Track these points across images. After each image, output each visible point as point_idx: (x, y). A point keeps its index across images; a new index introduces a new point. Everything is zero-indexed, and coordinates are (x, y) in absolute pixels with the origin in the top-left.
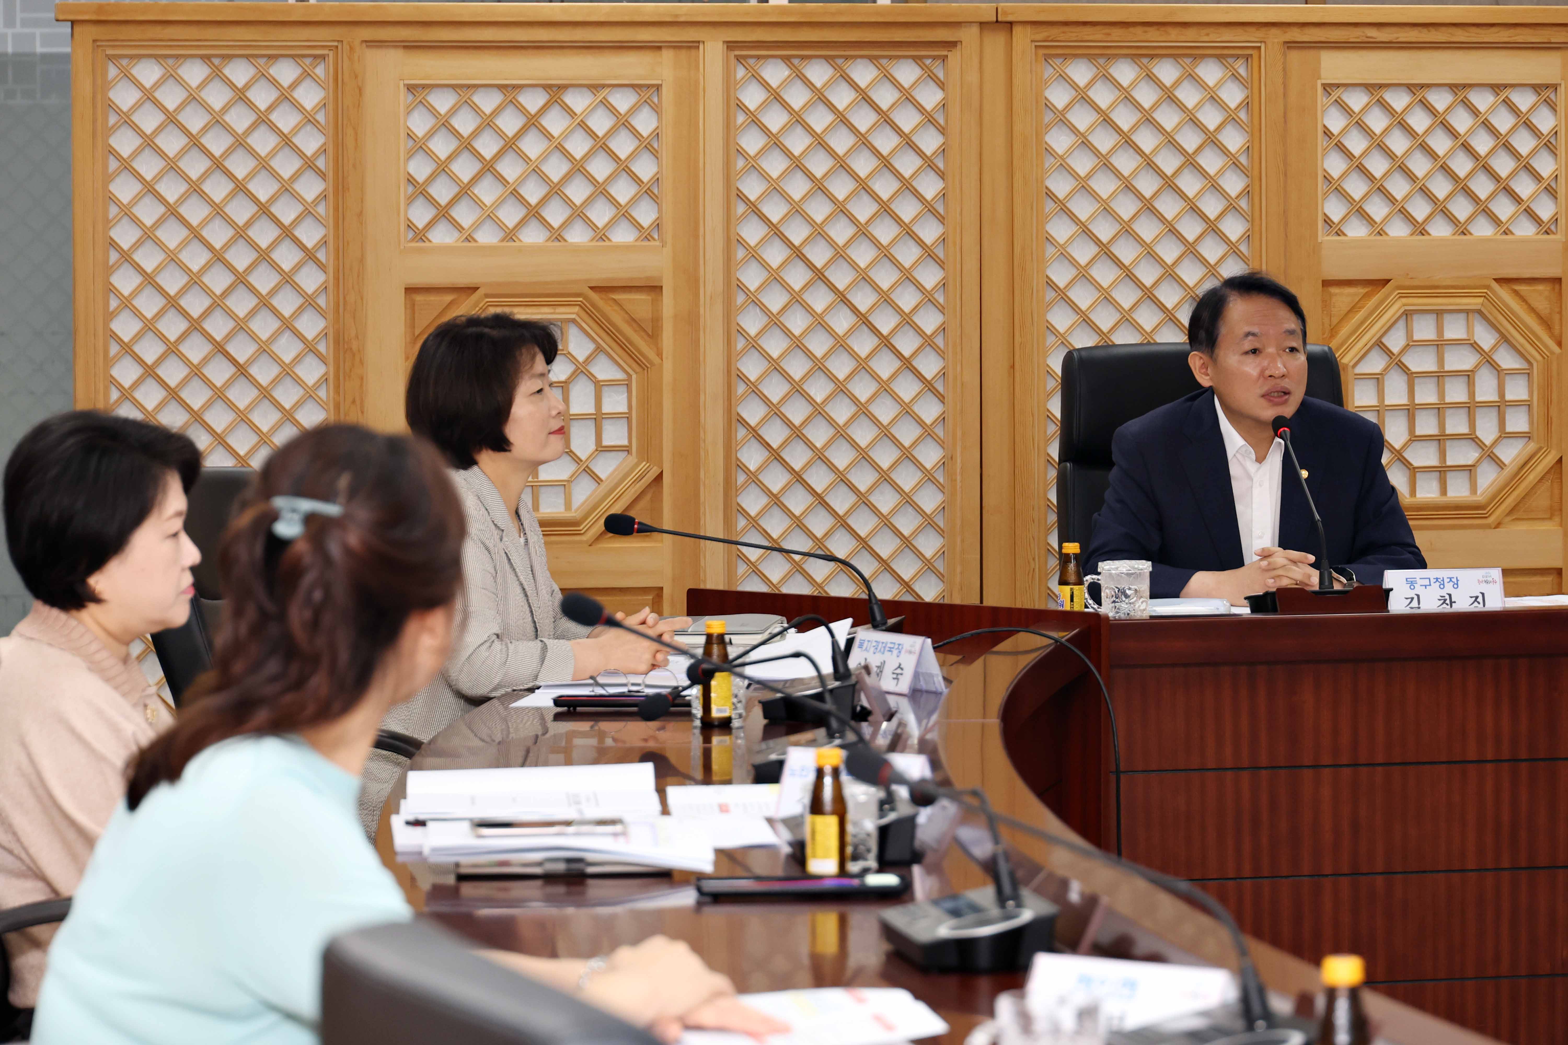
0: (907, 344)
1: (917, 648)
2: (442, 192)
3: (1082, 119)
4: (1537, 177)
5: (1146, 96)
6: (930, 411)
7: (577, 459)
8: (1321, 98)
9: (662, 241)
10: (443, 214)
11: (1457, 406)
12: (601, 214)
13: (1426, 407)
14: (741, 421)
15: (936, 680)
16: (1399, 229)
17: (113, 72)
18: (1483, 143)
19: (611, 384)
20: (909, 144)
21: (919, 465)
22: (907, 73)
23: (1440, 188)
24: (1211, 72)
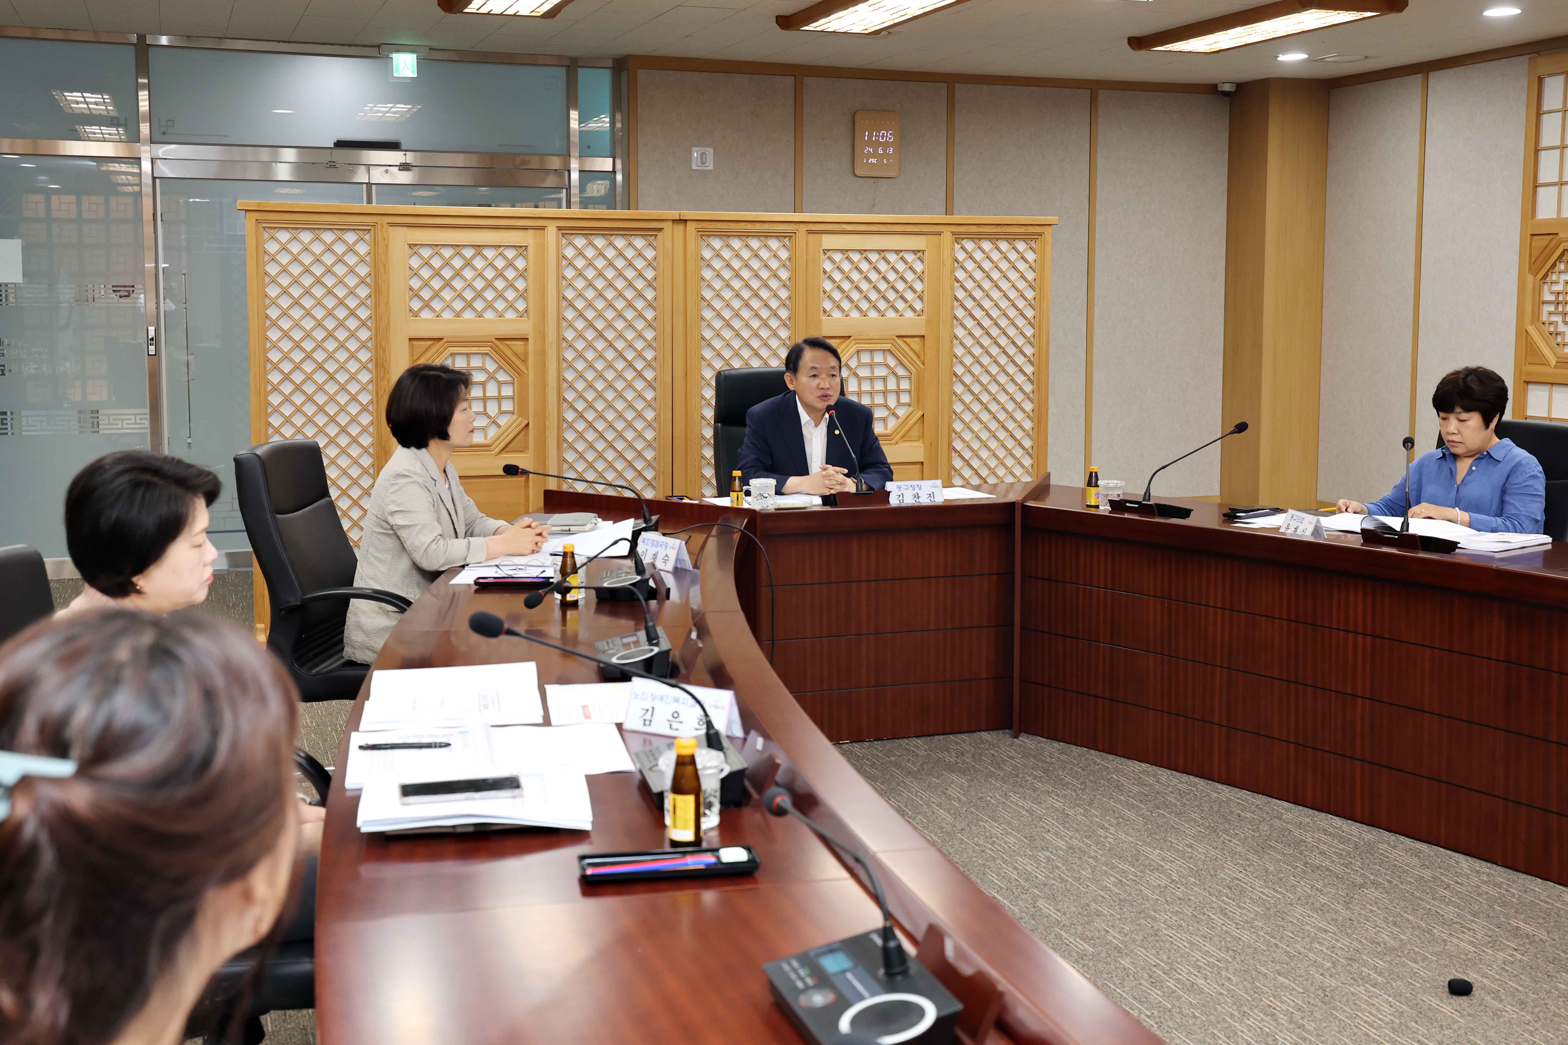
0: (639, 365)
1: (677, 546)
2: (426, 294)
3: (718, 264)
4: (915, 291)
5: (746, 254)
6: (649, 395)
7: (489, 417)
8: (822, 256)
9: (528, 317)
10: (427, 305)
11: (879, 392)
12: (500, 305)
13: (866, 392)
14: (565, 400)
15: (689, 565)
16: (855, 314)
17: (266, 235)
18: (892, 276)
19: (505, 383)
20: (640, 275)
21: (645, 419)
22: (639, 243)
23: (873, 296)
24: (774, 244)
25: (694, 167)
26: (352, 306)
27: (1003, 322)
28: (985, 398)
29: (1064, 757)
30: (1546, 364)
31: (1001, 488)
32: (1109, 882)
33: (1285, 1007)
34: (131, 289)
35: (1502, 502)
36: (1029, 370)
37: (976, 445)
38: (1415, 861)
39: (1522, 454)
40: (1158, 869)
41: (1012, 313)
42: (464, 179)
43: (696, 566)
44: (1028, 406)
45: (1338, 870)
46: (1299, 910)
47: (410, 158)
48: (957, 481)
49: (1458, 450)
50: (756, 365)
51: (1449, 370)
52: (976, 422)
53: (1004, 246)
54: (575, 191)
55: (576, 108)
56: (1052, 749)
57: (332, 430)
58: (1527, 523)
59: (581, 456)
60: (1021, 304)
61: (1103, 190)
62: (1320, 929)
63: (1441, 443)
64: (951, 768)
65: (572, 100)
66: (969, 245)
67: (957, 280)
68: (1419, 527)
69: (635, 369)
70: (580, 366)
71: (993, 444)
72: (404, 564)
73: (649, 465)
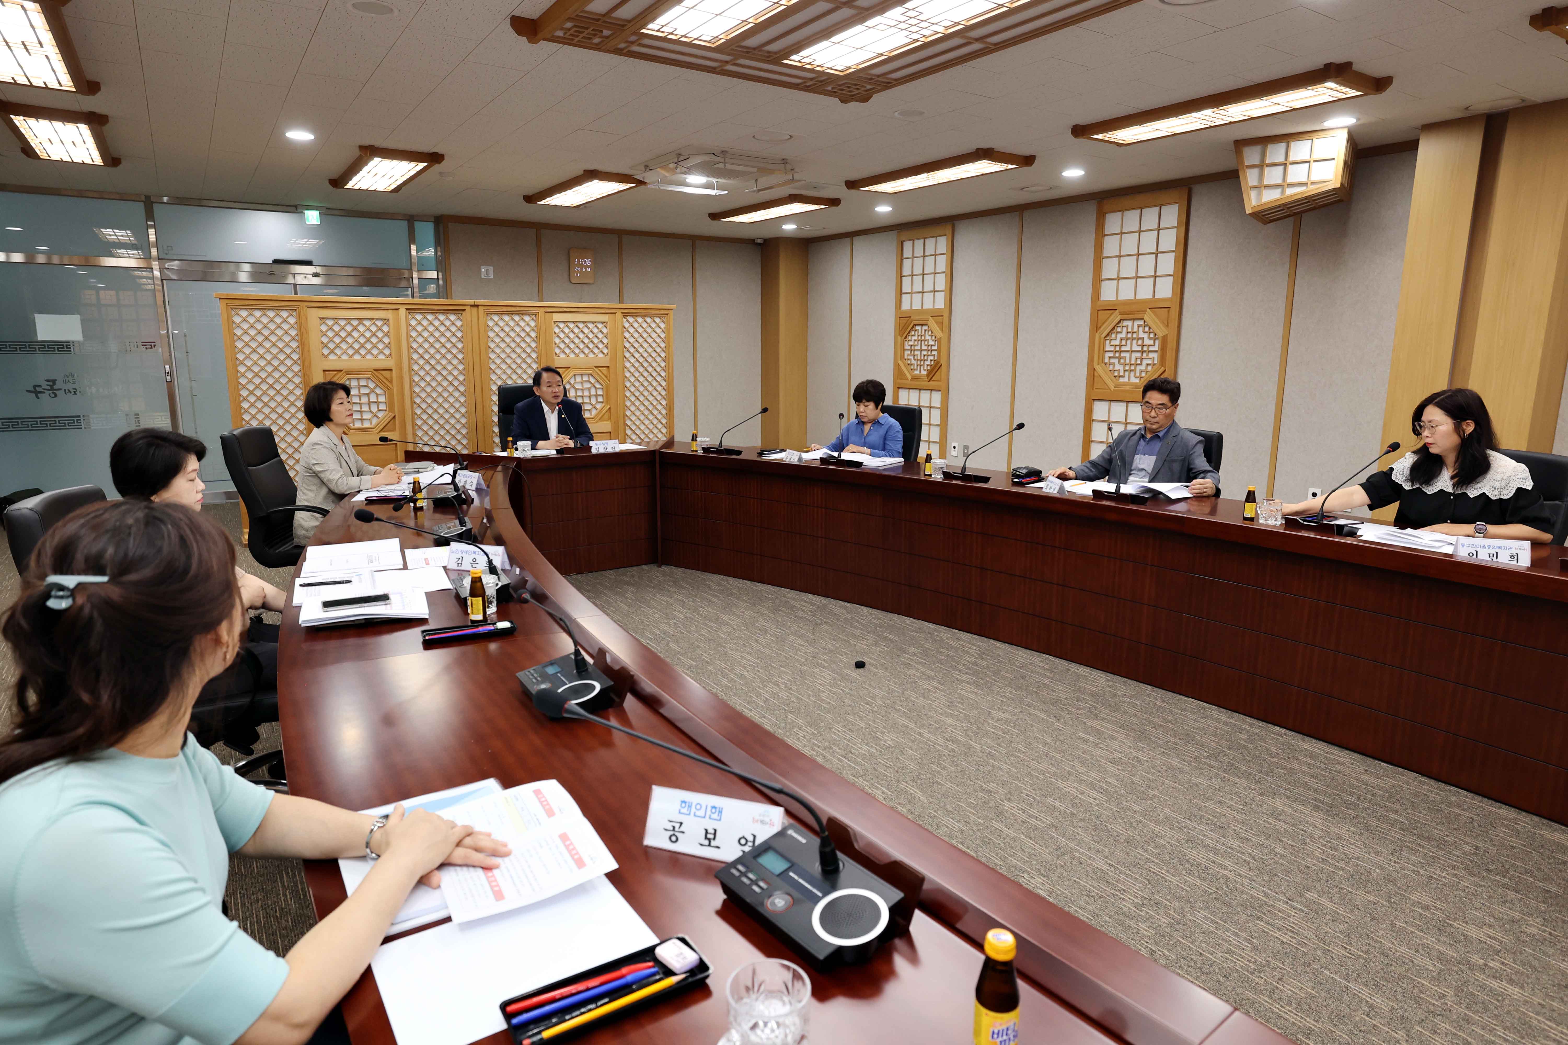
0: (456, 383)
1: (478, 477)
2: (331, 346)
3: (497, 329)
4: (603, 343)
5: (512, 324)
6: (462, 399)
7: (373, 413)
8: (554, 325)
9: (391, 358)
10: (332, 352)
11: (586, 396)
12: (375, 352)
13: (580, 396)
14: (415, 403)
15: (484, 487)
16: (572, 356)
17: (233, 313)
18: (591, 335)
19: (381, 394)
20: (454, 335)
21: (460, 412)
22: (453, 317)
23: (582, 346)
24: (527, 318)
25: (483, 277)
26: (288, 352)
27: (650, 360)
28: (642, 398)
29: (683, 575)
30: (907, 379)
31: (652, 444)
32: (704, 632)
33: (783, 681)
34: (153, 344)
35: (884, 444)
36: (664, 384)
37: (638, 423)
38: (844, 611)
39: (892, 421)
40: (727, 624)
41: (654, 355)
42: (351, 281)
43: (488, 487)
44: (664, 402)
45: (810, 618)
46: (791, 637)
47: (319, 270)
48: (629, 441)
49: (865, 420)
50: (520, 382)
51: (860, 381)
52: (638, 411)
53: (649, 320)
54: (416, 290)
55: (414, 243)
56: (678, 572)
57: (281, 422)
58: (895, 454)
59: (426, 433)
60: (658, 350)
61: (700, 291)
62: (801, 645)
63: (857, 416)
64: (628, 583)
65: (412, 239)
66: (631, 320)
67: (625, 338)
68: (846, 456)
69: (454, 386)
70: (423, 384)
71: (647, 422)
72: (324, 491)
73: (464, 437)
